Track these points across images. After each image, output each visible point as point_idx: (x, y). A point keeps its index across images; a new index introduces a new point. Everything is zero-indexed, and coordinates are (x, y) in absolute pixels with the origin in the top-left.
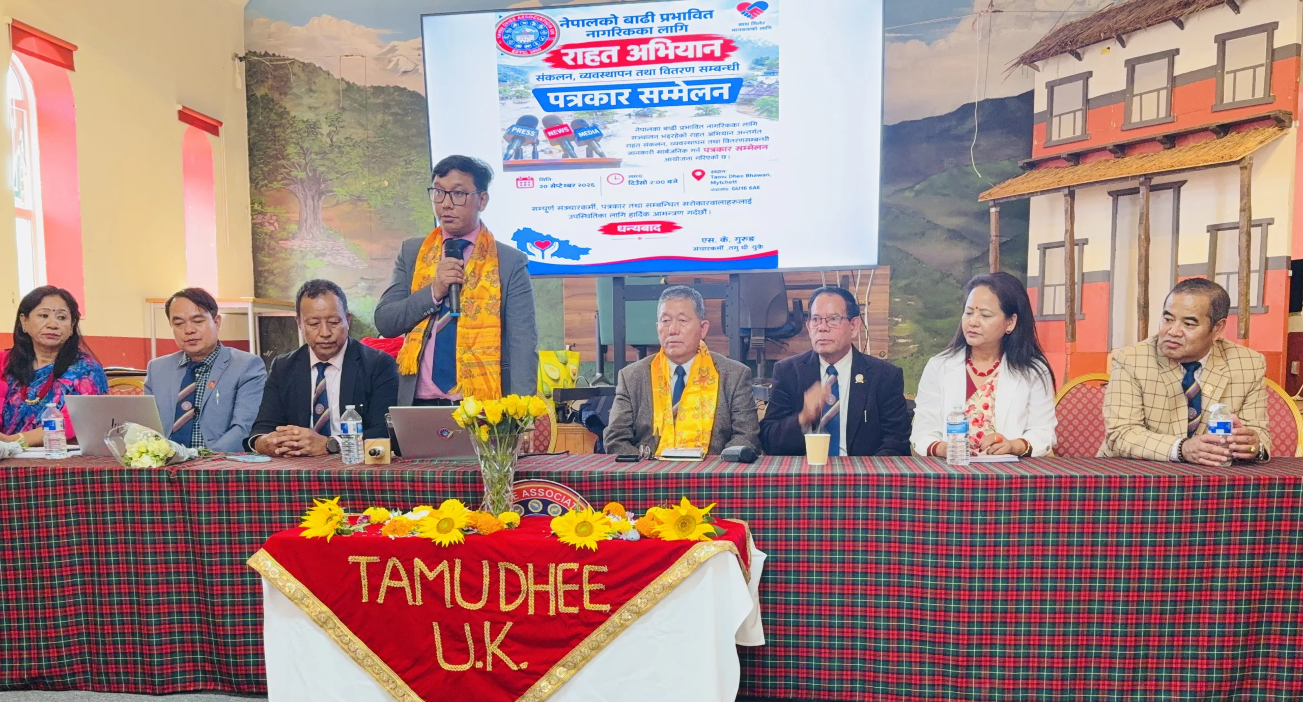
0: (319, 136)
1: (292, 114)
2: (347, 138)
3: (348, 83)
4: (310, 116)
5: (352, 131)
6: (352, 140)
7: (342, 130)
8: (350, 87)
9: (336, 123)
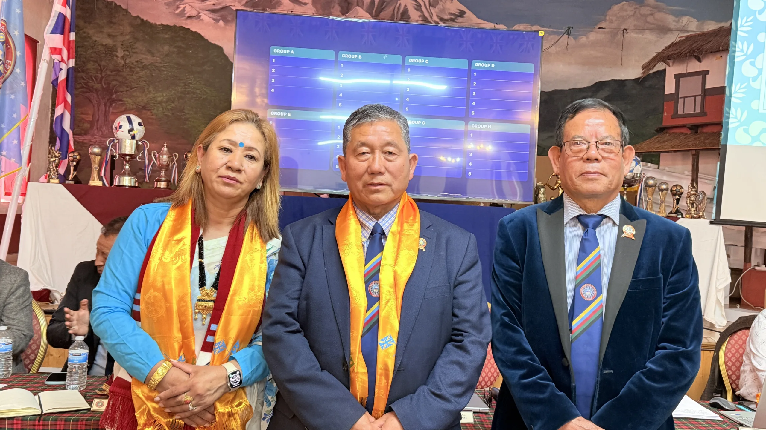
0: (115, 58)
1: (94, 38)
2: (137, 62)
3: (142, 20)
4: (109, 42)
5: (144, 56)
6: (142, 63)
7: (135, 55)
8: (144, 23)
9: (130, 49)
